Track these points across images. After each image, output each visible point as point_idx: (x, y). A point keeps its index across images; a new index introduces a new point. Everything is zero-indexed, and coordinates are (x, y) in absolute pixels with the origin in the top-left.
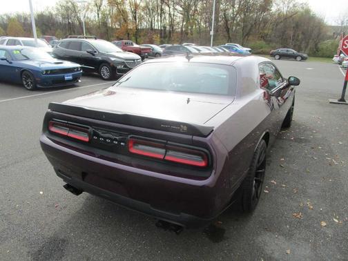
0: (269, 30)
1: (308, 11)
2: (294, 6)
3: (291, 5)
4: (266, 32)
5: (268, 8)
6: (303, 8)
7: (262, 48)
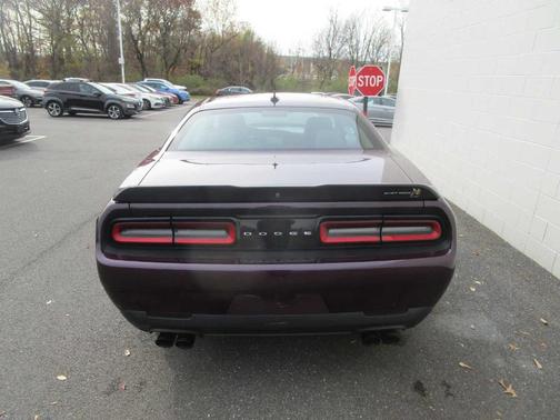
0: (201, 58)
1: (249, 34)
2: (232, 25)
3: (227, 24)
4: (197, 61)
5: (196, 24)
6: (243, 28)
7: (198, 86)
